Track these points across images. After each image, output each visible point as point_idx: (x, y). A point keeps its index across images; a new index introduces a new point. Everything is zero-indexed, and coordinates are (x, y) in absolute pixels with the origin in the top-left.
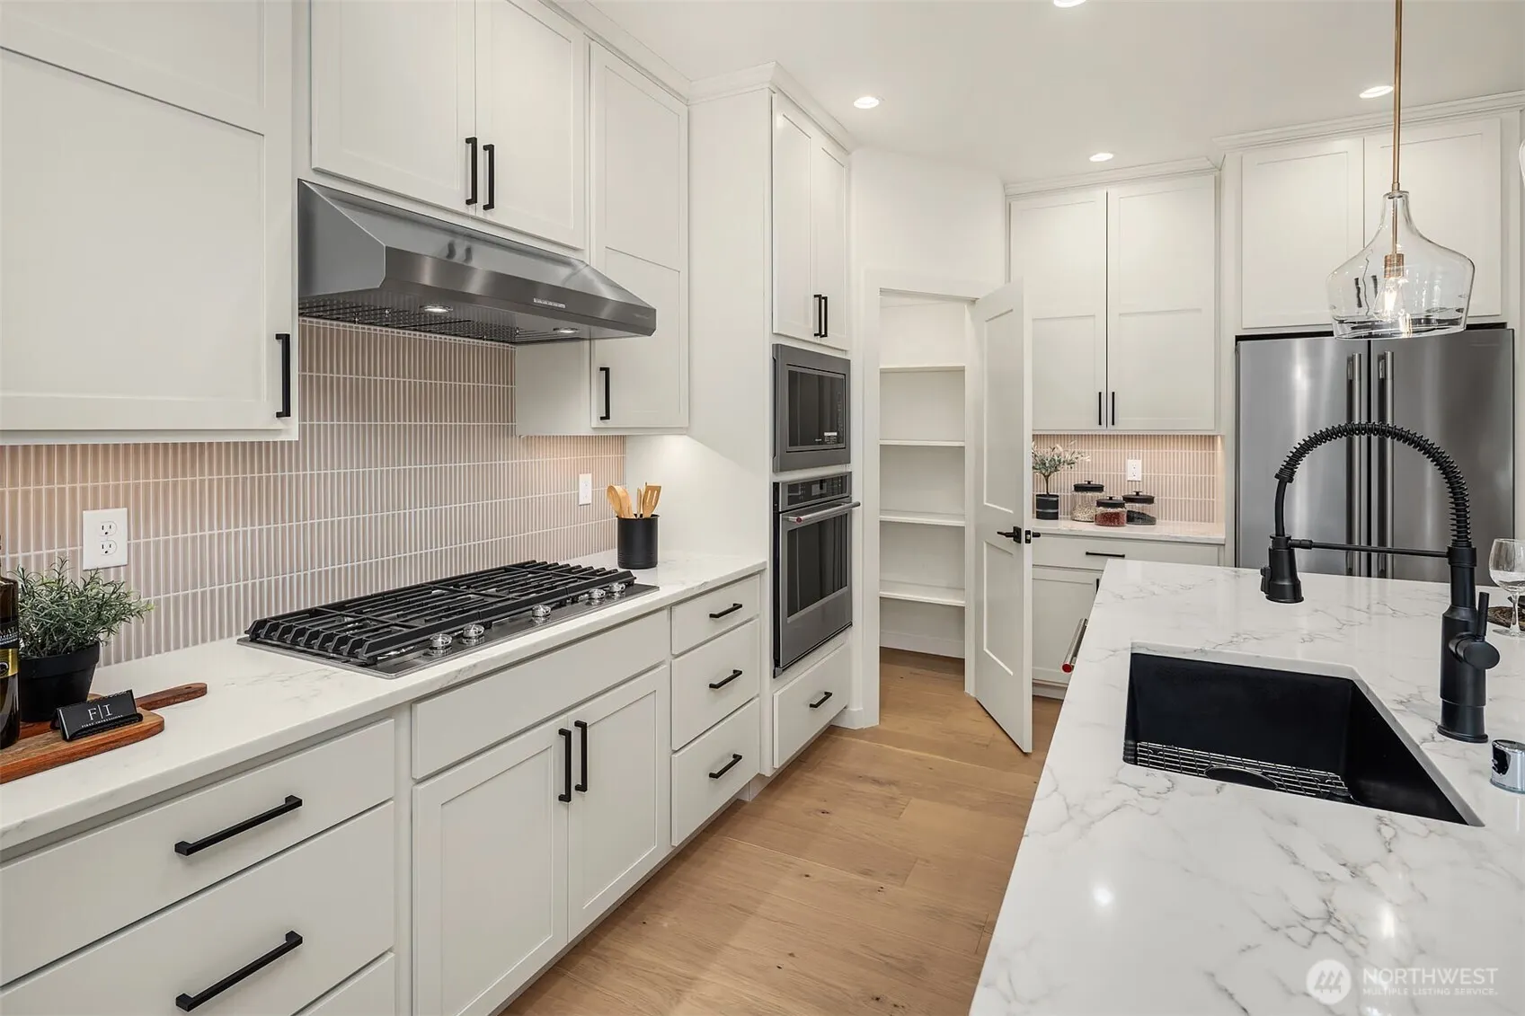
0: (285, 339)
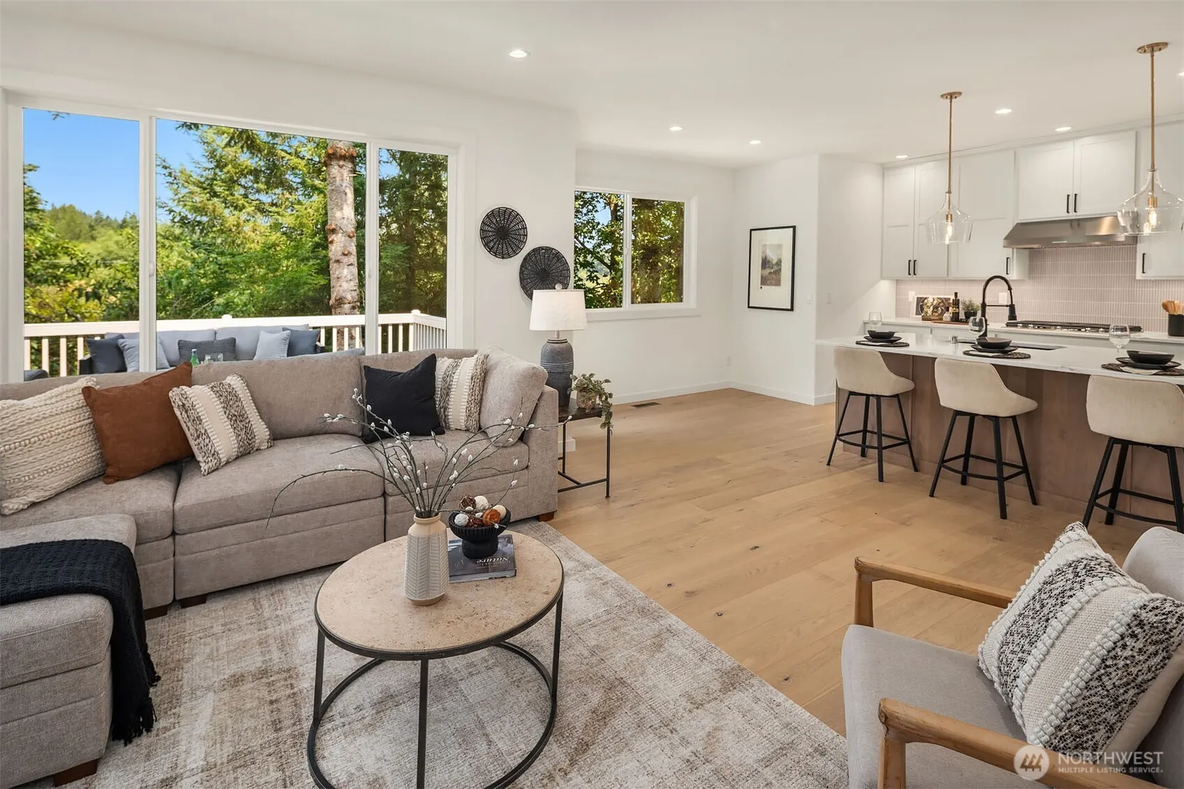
0: (1008, 258)
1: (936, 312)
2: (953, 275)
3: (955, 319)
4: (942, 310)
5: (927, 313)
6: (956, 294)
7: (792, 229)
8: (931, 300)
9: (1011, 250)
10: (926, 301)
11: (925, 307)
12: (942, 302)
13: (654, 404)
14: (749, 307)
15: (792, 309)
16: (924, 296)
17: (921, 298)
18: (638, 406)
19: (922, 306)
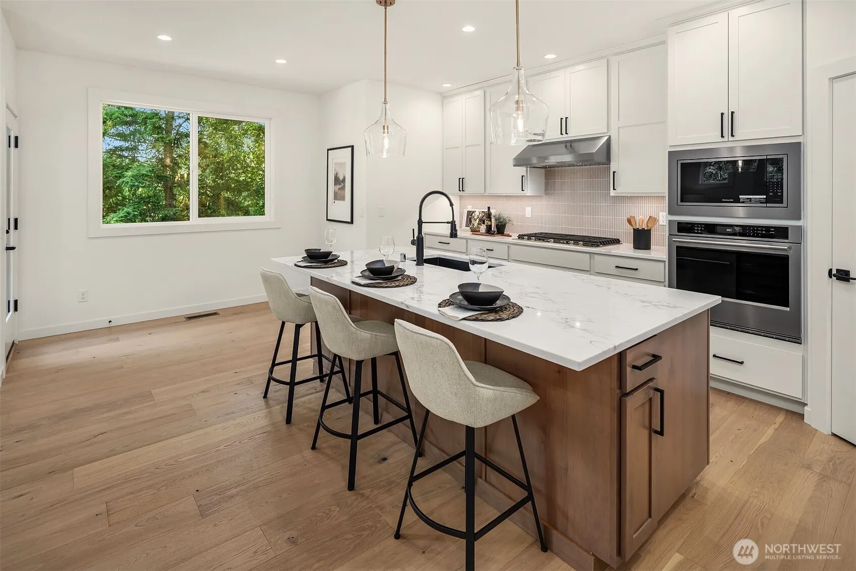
2: (489, 191)
3: (489, 231)
6: (489, 208)
7: (350, 148)
8: (477, 213)
9: (525, 168)
13: (215, 314)
14: (327, 220)
15: (352, 222)
16: (473, 210)
18: (190, 318)
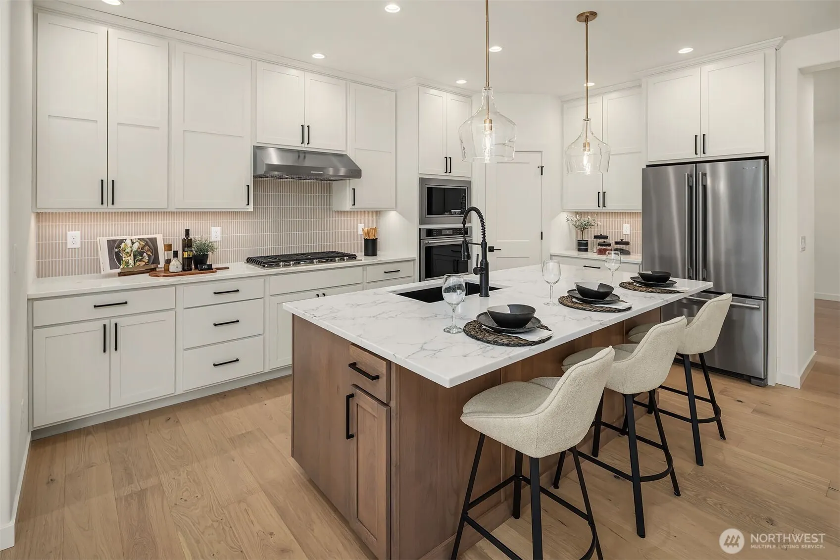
0: (248, 186)
1: (140, 261)
4: (149, 256)
5: (127, 263)
10: (123, 245)
11: (123, 255)
12: (147, 244)
17: (114, 241)
19: (117, 254)
